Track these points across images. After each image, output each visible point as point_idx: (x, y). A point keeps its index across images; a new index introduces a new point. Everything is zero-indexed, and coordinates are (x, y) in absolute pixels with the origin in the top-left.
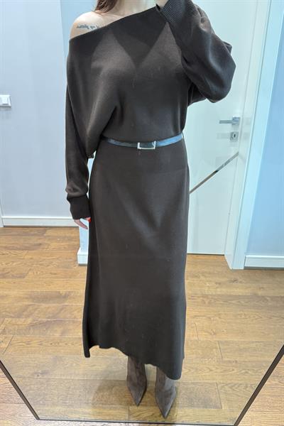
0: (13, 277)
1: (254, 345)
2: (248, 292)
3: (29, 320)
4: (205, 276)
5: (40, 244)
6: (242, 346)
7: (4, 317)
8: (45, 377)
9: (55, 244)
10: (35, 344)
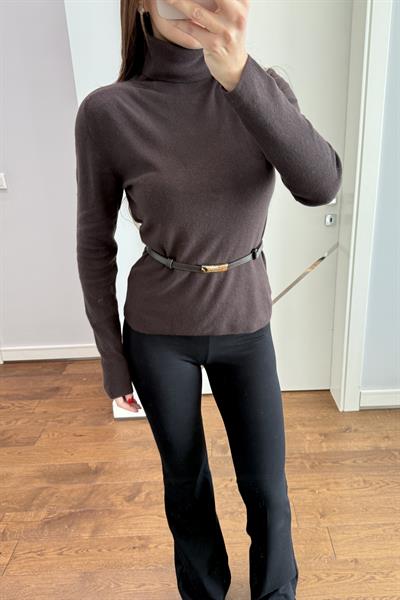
2: (366, 445)
3: (43, 514)
4: (304, 425)
5: (58, 389)
9: (79, 387)
10: (51, 554)
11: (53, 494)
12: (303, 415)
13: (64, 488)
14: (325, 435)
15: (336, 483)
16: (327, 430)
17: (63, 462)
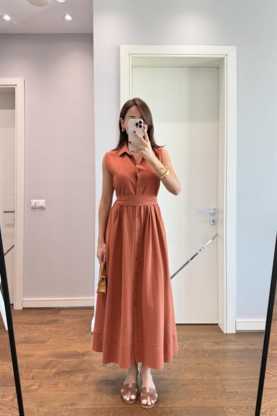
0: (36, 342)
1: (250, 381)
2: (241, 347)
3: (54, 370)
4: (203, 338)
5: (56, 320)
6: (240, 382)
7: (32, 368)
8: (74, 407)
9: (68, 320)
10: (61, 386)
11: (59, 363)
12: (203, 334)
13: (65, 360)
14: (216, 343)
15: (224, 362)
16: (217, 341)
17: (63, 350)
